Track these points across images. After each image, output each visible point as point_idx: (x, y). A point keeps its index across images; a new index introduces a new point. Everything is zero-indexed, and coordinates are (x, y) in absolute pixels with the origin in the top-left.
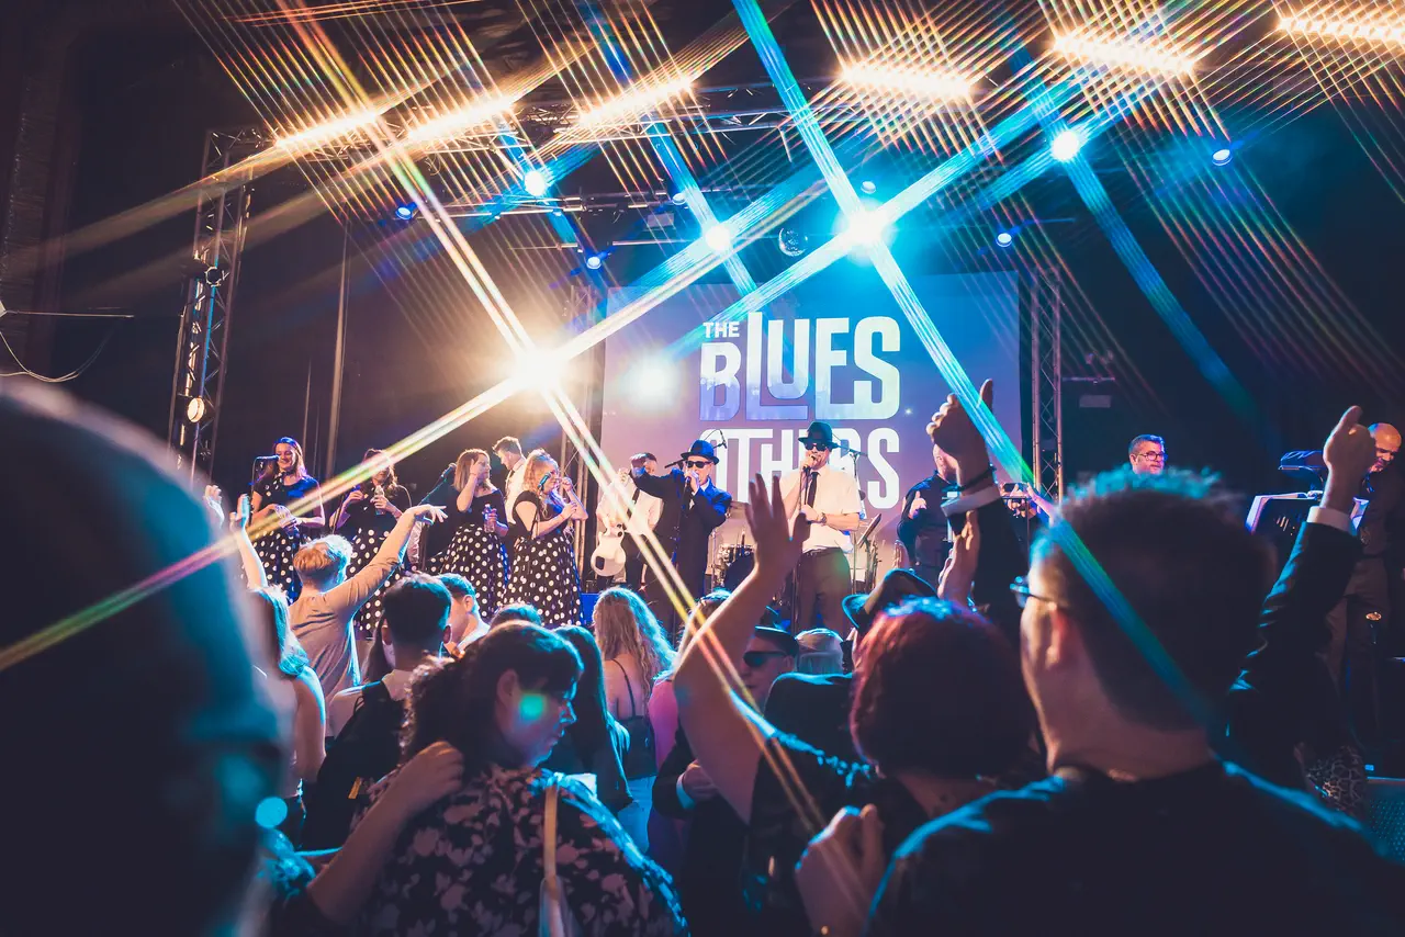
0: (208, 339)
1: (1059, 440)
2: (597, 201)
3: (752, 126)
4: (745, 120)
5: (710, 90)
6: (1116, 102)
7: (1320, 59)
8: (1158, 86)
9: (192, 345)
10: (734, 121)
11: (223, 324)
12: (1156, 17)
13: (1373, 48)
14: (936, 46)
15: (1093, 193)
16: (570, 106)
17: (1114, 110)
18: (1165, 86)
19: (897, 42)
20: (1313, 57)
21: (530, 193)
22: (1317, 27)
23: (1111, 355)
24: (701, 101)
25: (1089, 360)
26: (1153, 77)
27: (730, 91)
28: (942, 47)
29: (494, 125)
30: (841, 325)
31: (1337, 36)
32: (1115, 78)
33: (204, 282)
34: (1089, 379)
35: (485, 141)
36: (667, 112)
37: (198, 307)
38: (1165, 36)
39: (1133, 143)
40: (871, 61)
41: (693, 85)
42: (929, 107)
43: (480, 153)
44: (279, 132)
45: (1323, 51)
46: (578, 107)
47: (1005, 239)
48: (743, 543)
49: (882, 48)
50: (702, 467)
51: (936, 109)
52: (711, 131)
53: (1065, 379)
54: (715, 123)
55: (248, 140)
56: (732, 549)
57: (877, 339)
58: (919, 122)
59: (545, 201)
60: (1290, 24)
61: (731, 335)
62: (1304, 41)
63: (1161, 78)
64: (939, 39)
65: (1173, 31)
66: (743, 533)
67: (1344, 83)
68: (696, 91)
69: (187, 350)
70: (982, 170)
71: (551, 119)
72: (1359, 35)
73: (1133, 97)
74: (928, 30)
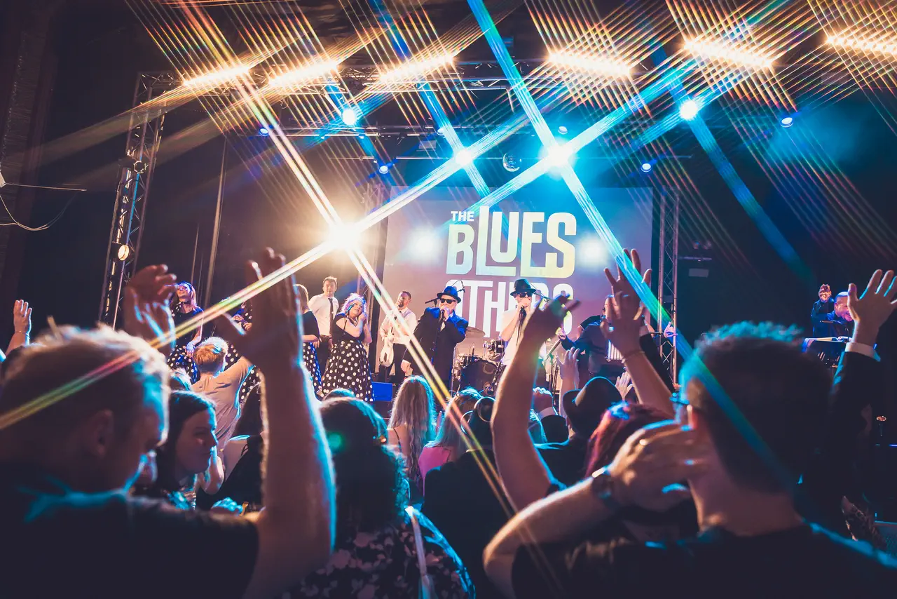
0: (133, 206)
1: (675, 296)
2: (388, 130)
3: (490, 87)
4: (486, 84)
5: (465, 63)
6: (725, 84)
7: (853, 63)
8: (750, 75)
9: (122, 211)
10: (478, 83)
11: (143, 198)
12: (747, 32)
13: (886, 58)
14: (608, 43)
15: (707, 140)
16: (374, 69)
17: (724, 88)
18: (755, 75)
19: (584, 39)
20: (849, 62)
21: (346, 123)
22: (850, 43)
23: (709, 244)
24: (459, 70)
25: (696, 245)
26: (747, 69)
27: (477, 64)
28: (612, 43)
29: (325, 78)
30: (539, 217)
31: (864, 49)
32: (724, 69)
33: (132, 170)
34: (696, 258)
35: (319, 88)
36: (437, 76)
37: (127, 186)
38: (753, 44)
39: (737, 110)
40: (568, 50)
41: (453, 59)
42: (605, 81)
43: (316, 96)
44: (185, 76)
45: (855, 58)
46: (379, 70)
47: (646, 167)
48: (473, 354)
49: (574, 42)
50: (450, 303)
51: (609, 83)
52: (465, 89)
53: (681, 258)
54: (468, 85)
55: (165, 81)
56: (466, 357)
57: (562, 226)
58: (599, 90)
59: (354, 129)
60: (835, 40)
61: (469, 220)
62: (842, 51)
63: (752, 71)
64: (609, 38)
65: (759, 41)
66: (474, 347)
67: (869, 79)
68: (455, 62)
69: (119, 213)
70: (632, 123)
71: (361, 76)
72: (877, 49)
73: (735, 81)
74: (602, 32)
